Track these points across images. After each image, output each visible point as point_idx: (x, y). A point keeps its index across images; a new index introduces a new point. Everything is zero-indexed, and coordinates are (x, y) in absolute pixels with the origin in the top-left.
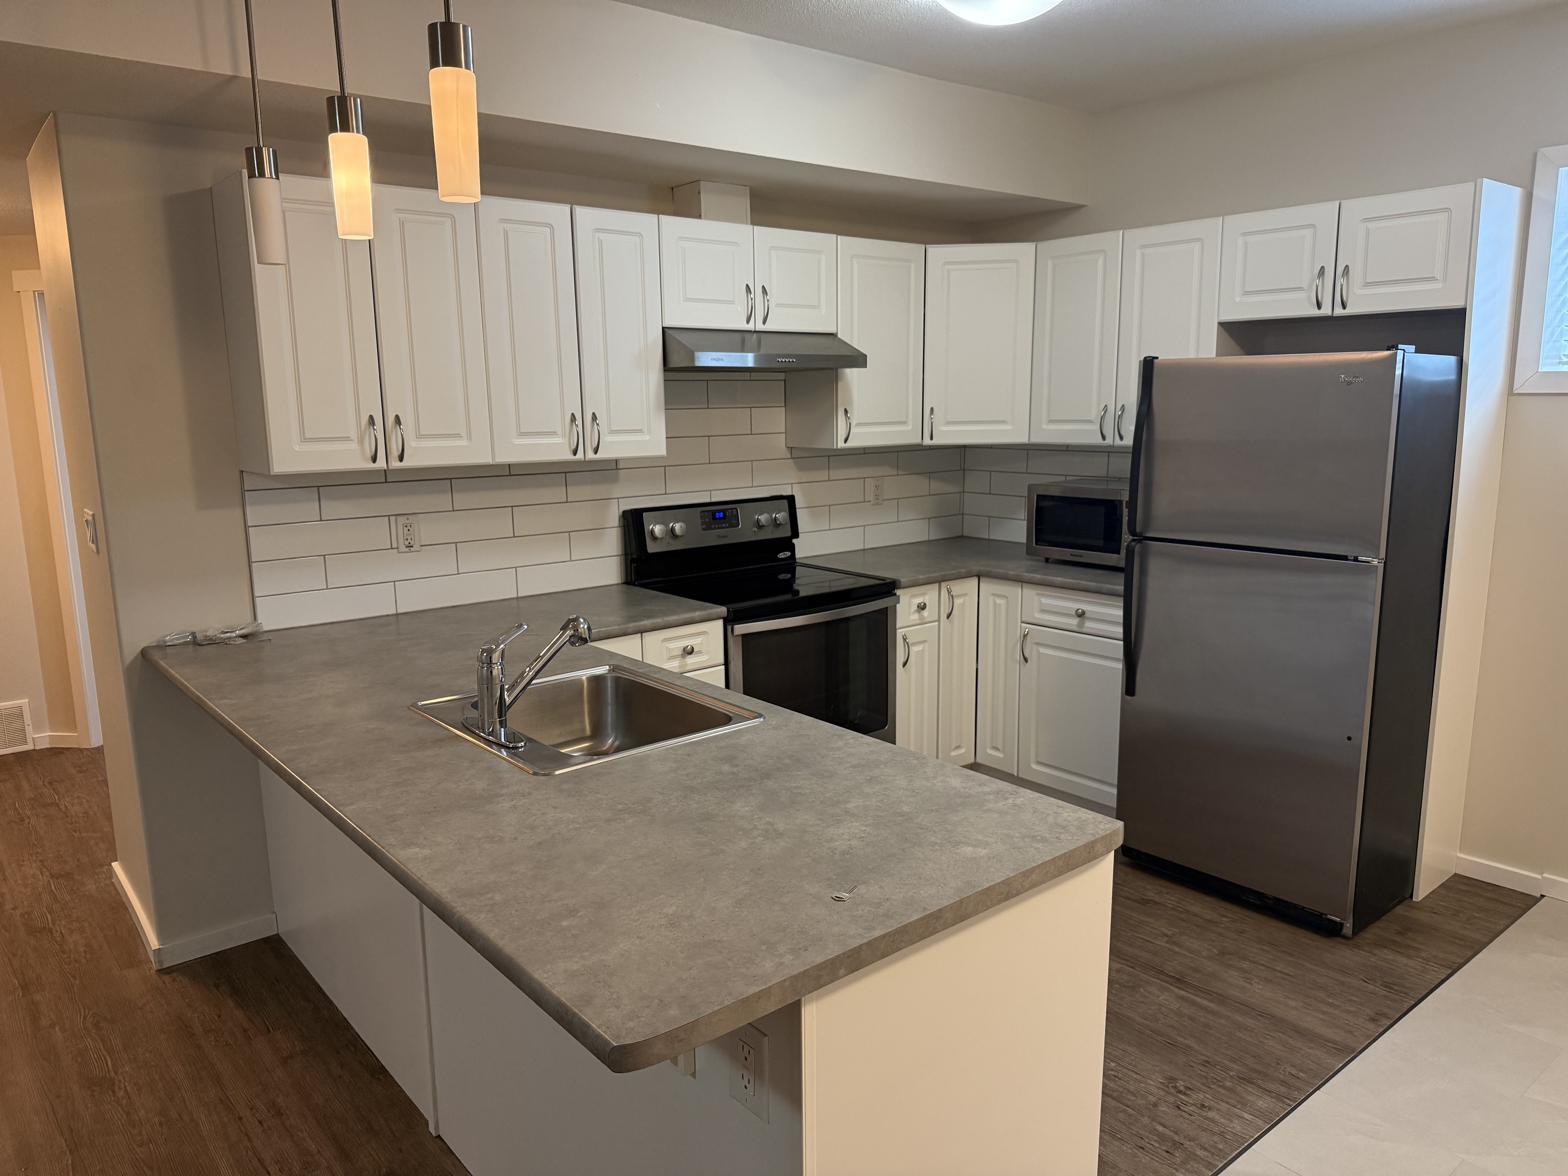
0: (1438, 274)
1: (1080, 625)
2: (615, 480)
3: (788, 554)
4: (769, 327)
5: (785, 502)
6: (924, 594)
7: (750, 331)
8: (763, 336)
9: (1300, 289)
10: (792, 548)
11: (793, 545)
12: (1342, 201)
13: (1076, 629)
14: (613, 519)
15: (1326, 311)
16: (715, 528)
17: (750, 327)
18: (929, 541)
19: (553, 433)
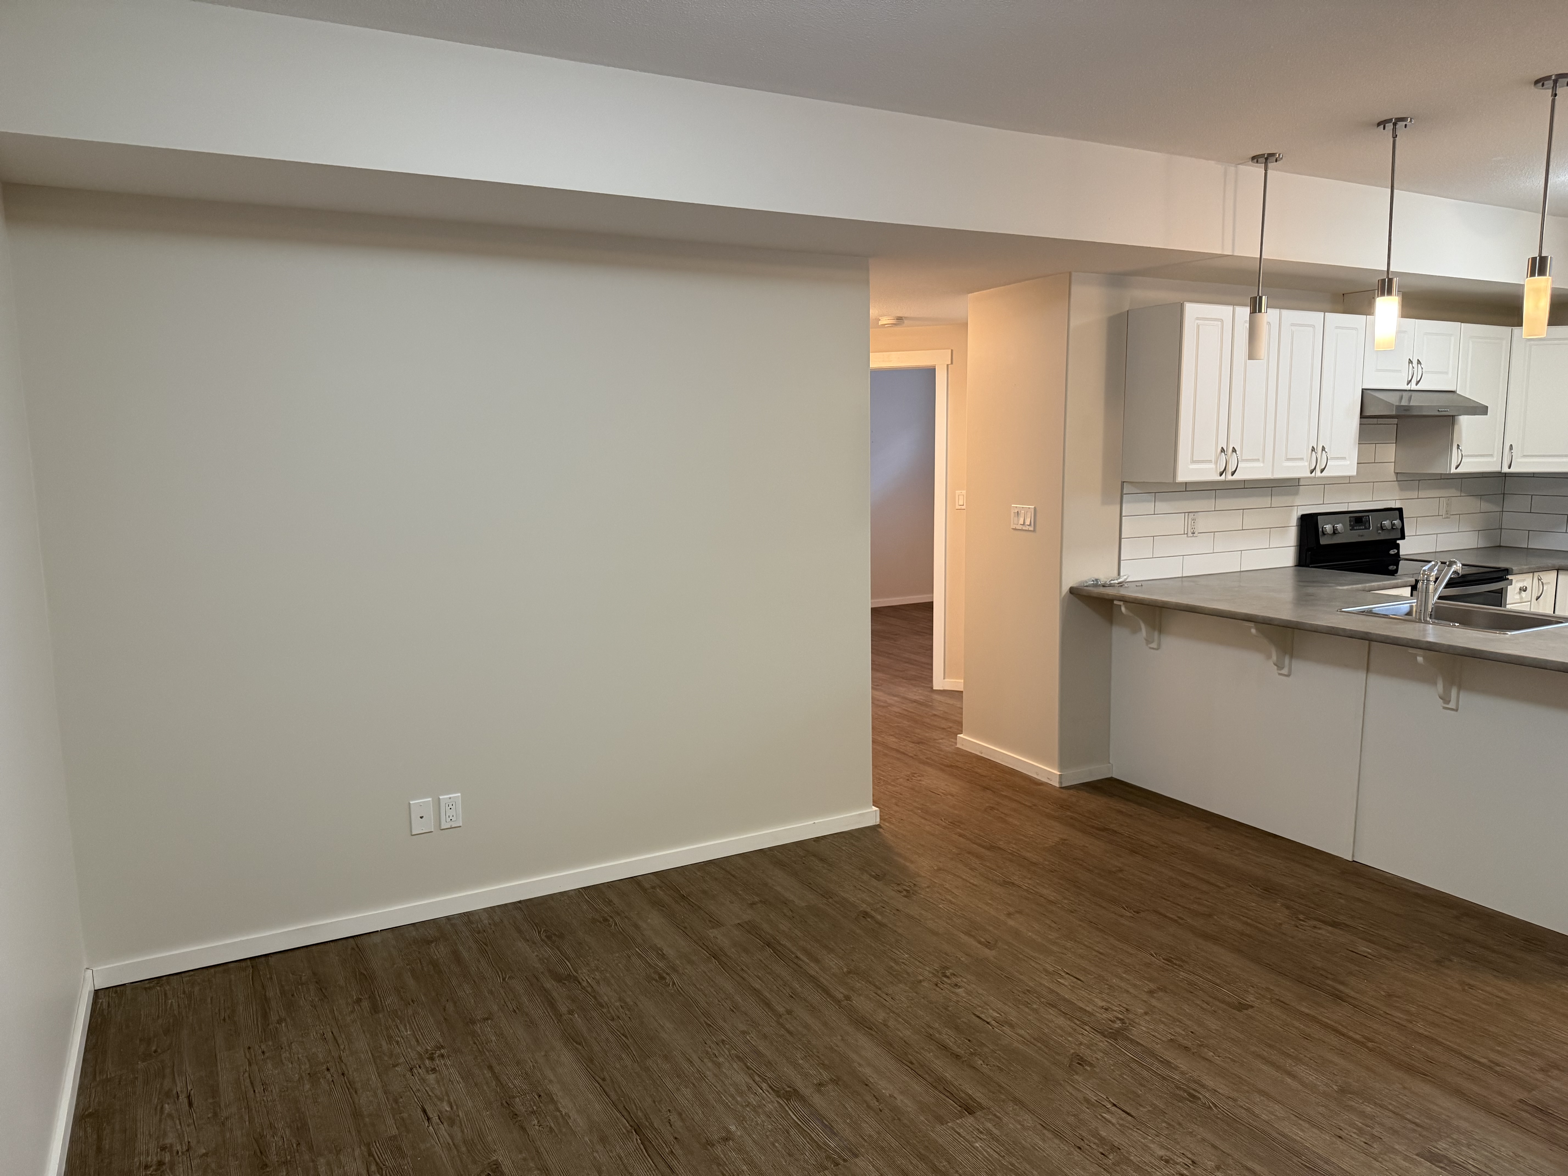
2: (1296, 493)
3: (1396, 551)
4: (1419, 387)
5: (1397, 512)
6: (1524, 580)
7: (1406, 390)
8: (1414, 394)
10: (1397, 547)
11: (1399, 544)
14: (1294, 521)
16: (1356, 530)
17: (1408, 387)
18: (1477, 548)
19: (1302, 459)
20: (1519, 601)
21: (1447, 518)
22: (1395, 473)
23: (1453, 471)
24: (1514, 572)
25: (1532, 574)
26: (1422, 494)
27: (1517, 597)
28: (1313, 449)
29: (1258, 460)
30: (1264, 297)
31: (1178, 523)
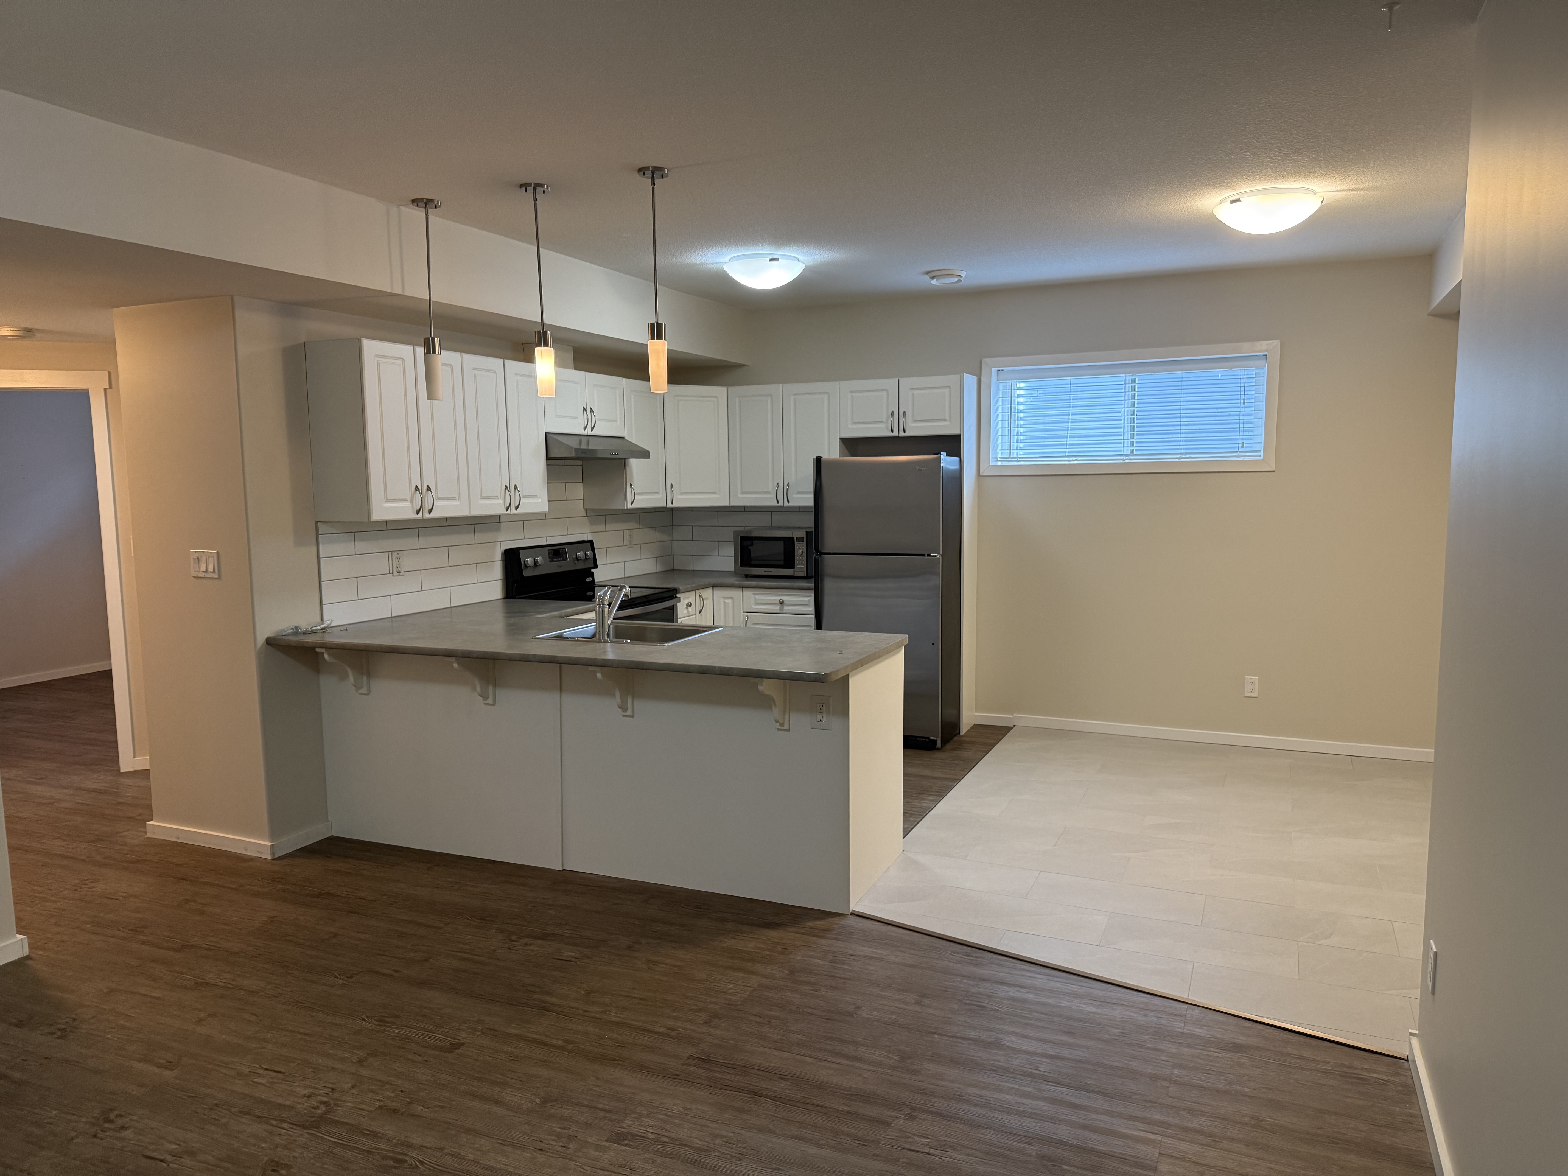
0: (947, 418)
1: (782, 609)
2: (498, 529)
3: (591, 579)
4: (595, 433)
5: (589, 544)
6: (689, 597)
7: (584, 435)
8: (590, 438)
9: (882, 422)
10: (592, 575)
11: (593, 573)
12: (900, 379)
13: (778, 611)
14: (498, 556)
15: (895, 434)
16: (555, 561)
17: (585, 433)
18: (657, 573)
19: (497, 497)
20: (687, 615)
21: (631, 547)
22: (584, 509)
23: (629, 506)
24: (681, 591)
25: (694, 592)
26: (610, 527)
27: (685, 611)
28: (506, 488)
29: (453, 498)
30: (436, 339)
31: (383, 563)
